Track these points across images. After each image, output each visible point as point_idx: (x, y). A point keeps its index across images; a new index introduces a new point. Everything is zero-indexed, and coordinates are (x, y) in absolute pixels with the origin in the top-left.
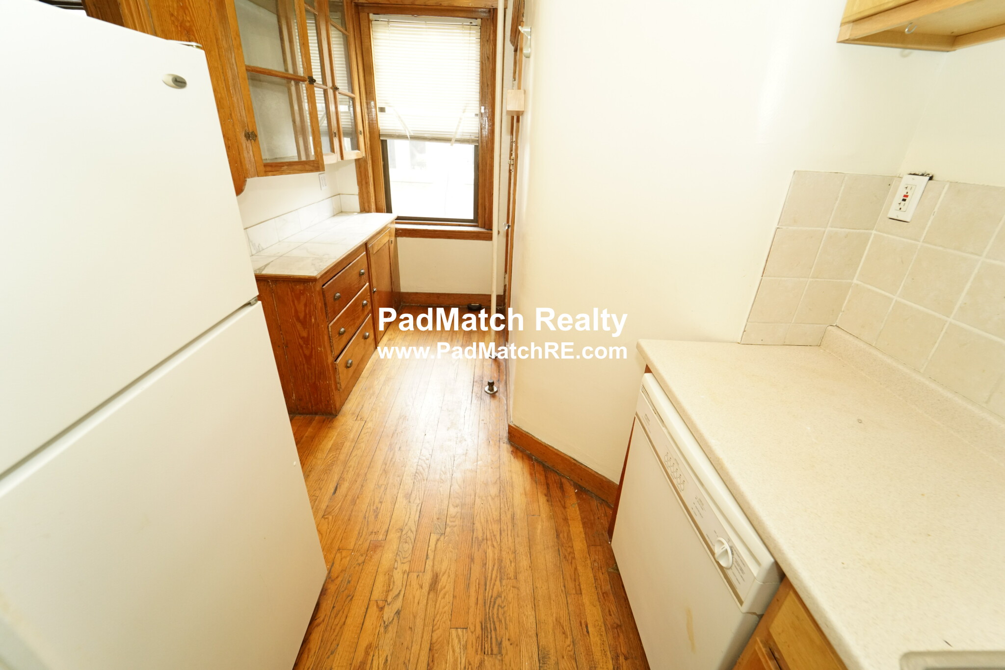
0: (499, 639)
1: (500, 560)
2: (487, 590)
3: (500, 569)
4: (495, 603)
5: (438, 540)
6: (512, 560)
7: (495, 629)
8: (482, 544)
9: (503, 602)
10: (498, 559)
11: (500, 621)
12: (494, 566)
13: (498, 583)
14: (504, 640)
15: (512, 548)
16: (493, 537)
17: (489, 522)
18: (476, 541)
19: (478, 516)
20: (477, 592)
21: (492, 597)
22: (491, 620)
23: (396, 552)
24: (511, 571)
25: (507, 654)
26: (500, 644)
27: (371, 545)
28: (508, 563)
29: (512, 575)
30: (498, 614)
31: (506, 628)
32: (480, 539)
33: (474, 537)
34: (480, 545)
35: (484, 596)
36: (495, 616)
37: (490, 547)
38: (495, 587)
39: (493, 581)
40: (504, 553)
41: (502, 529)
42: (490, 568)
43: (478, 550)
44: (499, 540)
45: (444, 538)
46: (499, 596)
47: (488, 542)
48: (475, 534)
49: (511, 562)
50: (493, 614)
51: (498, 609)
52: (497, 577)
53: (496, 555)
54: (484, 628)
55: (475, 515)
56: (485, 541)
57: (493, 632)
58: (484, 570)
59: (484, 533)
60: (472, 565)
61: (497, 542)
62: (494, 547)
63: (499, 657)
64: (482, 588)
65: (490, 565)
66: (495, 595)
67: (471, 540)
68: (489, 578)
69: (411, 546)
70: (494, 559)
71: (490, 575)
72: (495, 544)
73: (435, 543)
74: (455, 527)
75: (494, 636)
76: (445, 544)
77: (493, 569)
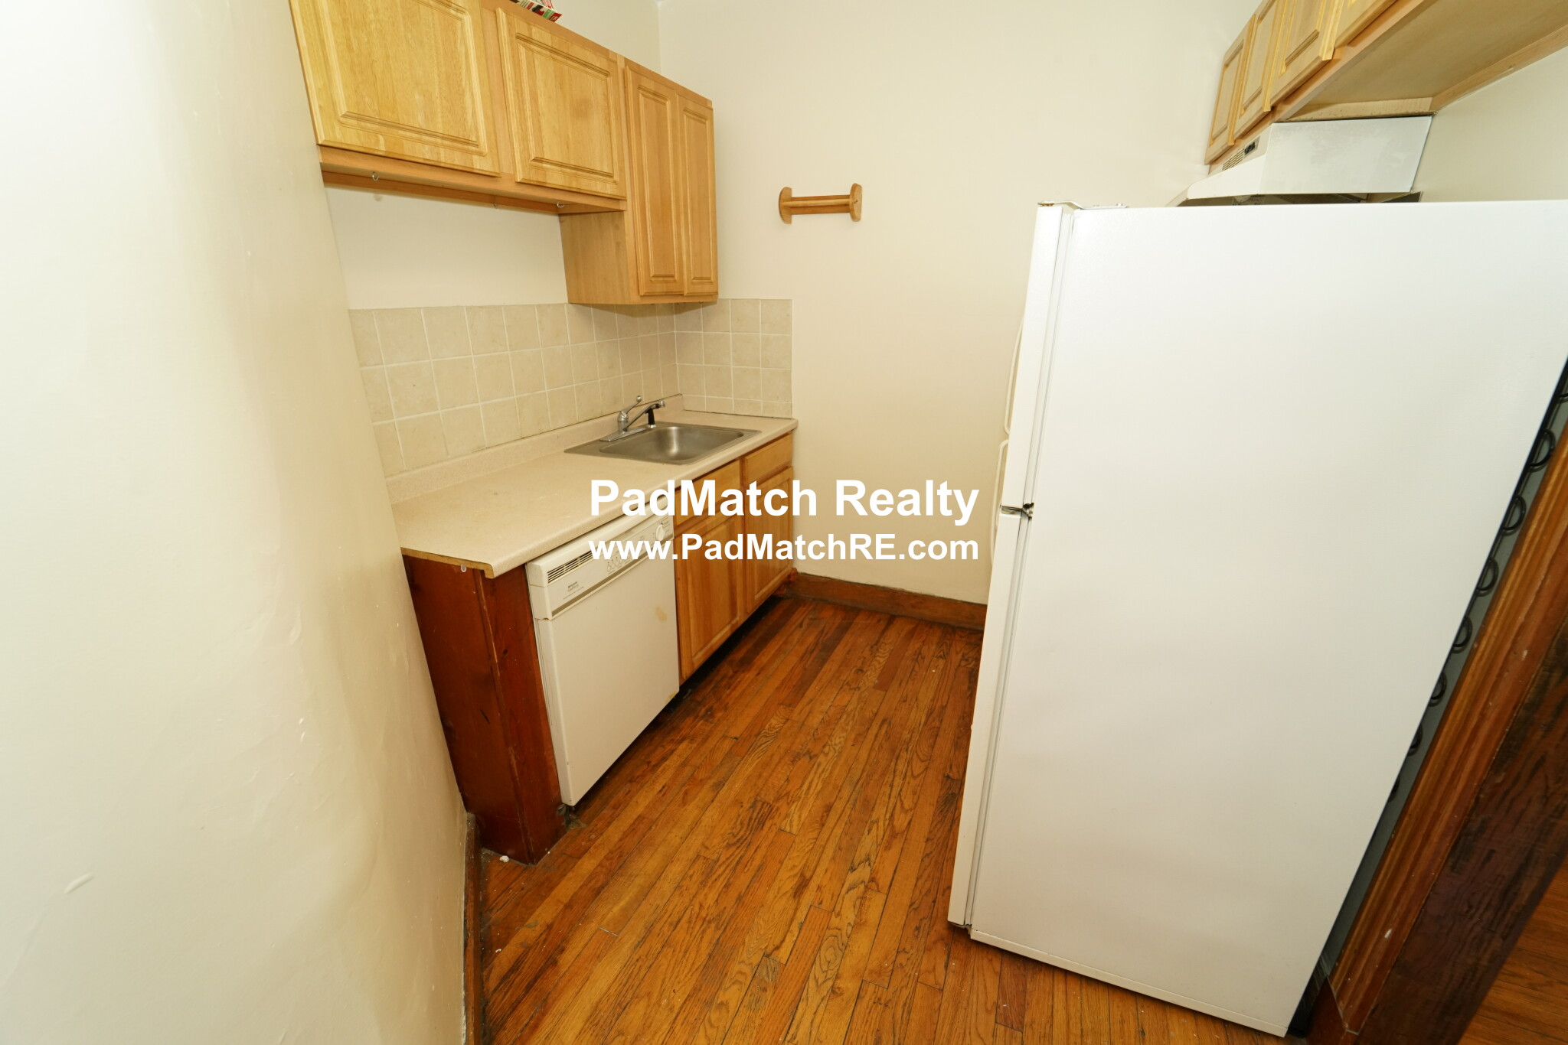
0: (751, 810)
1: (703, 884)
2: (739, 856)
3: (708, 874)
4: (738, 841)
5: (777, 948)
6: (688, 879)
7: (751, 819)
8: (715, 915)
9: (729, 838)
10: (705, 886)
11: (742, 823)
12: (716, 880)
13: (722, 859)
14: (748, 807)
15: (677, 893)
16: (694, 920)
17: (684, 948)
18: (721, 923)
19: (696, 967)
20: (752, 858)
21: (738, 848)
22: (750, 828)
23: (847, 951)
24: (699, 866)
25: (750, 798)
26: (753, 806)
27: (887, 979)
28: (695, 878)
29: (701, 861)
30: (740, 830)
31: (739, 816)
32: (713, 925)
33: (721, 931)
34: (718, 915)
35: (746, 851)
36: (745, 828)
37: (706, 907)
38: (728, 855)
39: (727, 863)
40: (693, 891)
41: (672, 928)
42: (722, 879)
43: (725, 908)
44: (688, 912)
45: (766, 948)
46: (729, 846)
47: (704, 915)
48: (717, 936)
49: (691, 877)
50: (746, 832)
51: (738, 834)
52: (720, 866)
53: (705, 892)
54: (762, 824)
55: (698, 973)
56: (707, 919)
57: (754, 817)
58: (731, 880)
59: (704, 932)
60: (743, 891)
61: (692, 909)
62: (701, 905)
63: (759, 798)
64: (744, 861)
65: (720, 884)
66: (733, 849)
67: (728, 928)
68: (729, 868)
69: (822, 952)
70: (710, 887)
71: (727, 871)
72: (696, 909)
73: (784, 944)
74: (743, 962)
75: (755, 814)
76: (770, 936)
77: (719, 876)
